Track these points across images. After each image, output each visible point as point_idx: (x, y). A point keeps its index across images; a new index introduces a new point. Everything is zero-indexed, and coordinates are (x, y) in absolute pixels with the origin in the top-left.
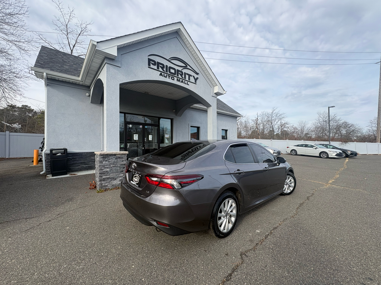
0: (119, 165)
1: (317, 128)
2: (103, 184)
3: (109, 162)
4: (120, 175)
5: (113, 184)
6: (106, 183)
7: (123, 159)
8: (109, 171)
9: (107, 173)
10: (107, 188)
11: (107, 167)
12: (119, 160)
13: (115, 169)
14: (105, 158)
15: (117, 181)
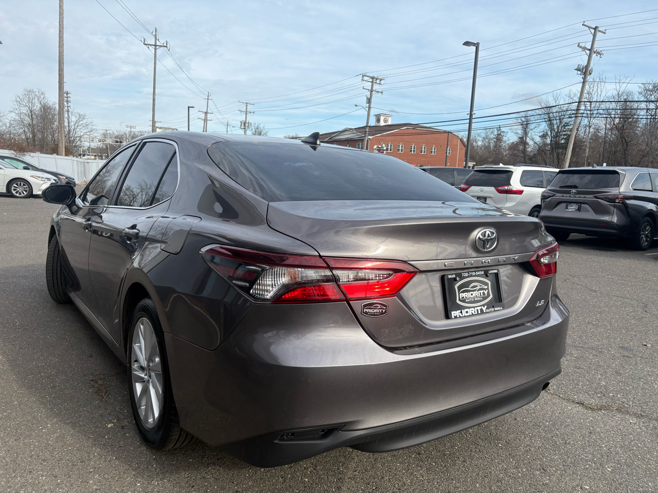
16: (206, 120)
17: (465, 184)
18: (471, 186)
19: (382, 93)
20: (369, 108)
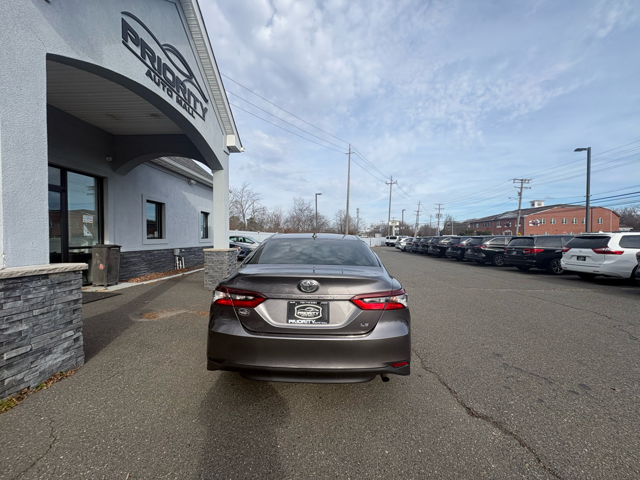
0: (60, 306)
1: (293, 217)
2: (6, 381)
3: (27, 300)
4: (63, 336)
5: (42, 369)
6: (20, 372)
7: (71, 285)
8: (27, 331)
9: (22, 339)
10: (22, 386)
11: (20, 321)
12: (59, 291)
13: (49, 321)
14: (14, 289)
15: (56, 356)
16: (418, 215)
17: (566, 247)
18: (571, 248)
19: (530, 188)
20: (520, 198)
